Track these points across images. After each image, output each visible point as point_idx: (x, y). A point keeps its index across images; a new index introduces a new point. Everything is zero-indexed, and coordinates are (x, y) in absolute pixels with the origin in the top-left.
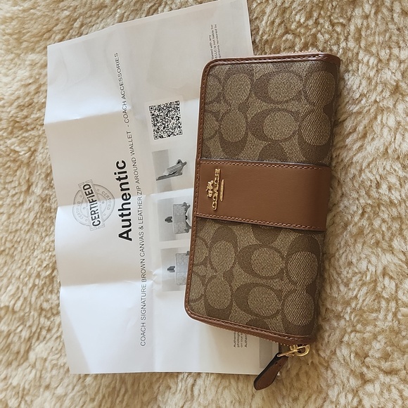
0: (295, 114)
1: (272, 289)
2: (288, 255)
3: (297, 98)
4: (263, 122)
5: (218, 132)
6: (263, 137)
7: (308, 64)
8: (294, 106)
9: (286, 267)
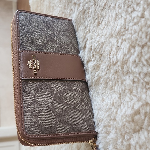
1: (78, 110)
2: (81, 92)
3: (67, 31)
9: (82, 98)
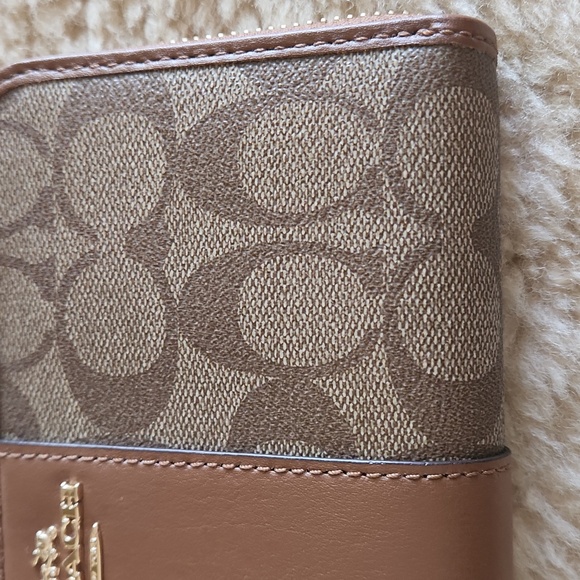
0: (367, 264)
3: (366, 197)
4: (235, 298)
5: (56, 337)
6: (241, 358)
7: (394, 60)
8: (354, 231)
